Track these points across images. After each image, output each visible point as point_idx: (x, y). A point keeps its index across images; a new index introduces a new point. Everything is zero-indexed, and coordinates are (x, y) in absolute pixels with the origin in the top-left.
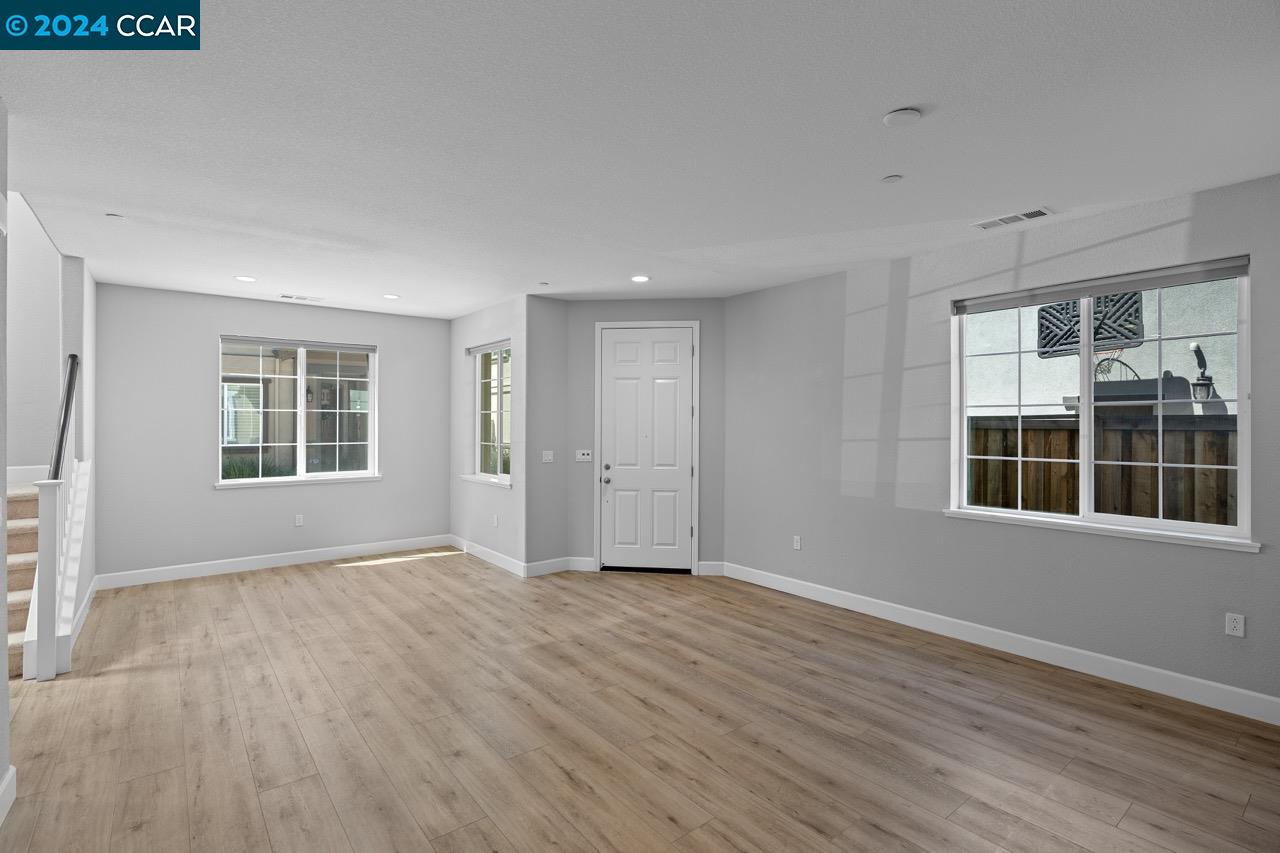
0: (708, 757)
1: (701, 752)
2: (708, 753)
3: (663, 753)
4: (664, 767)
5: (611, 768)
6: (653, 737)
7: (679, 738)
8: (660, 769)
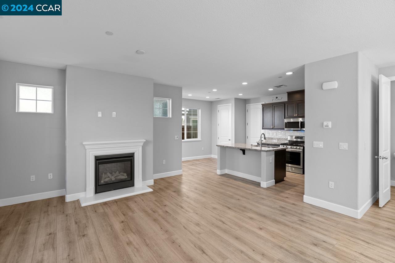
0: (184, 227)
1: (185, 228)
2: (184, 229)
3: (197, 229)
4: (198, 225)
5: (213, 224)
6: (200, 234)
7: (191, 233)
8: (199, 224)
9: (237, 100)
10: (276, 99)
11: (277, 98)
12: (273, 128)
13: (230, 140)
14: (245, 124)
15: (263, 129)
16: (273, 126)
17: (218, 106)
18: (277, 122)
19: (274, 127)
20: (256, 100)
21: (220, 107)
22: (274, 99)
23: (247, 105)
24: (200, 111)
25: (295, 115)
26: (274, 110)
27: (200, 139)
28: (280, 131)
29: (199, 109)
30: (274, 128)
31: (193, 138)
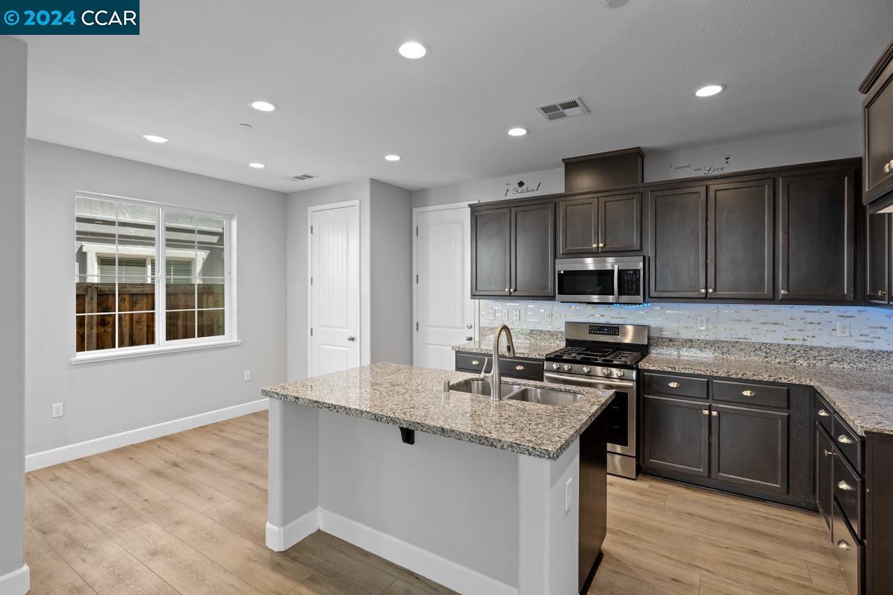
9: (377, 185)
10: (520, 189)
11: (521, 184)
12: (510, 295)
13: (353, 339)
14: (410, 279)
15: (473, 296)
16: (513, 287)
17: (310, 209)
18: (525, 271)
19: (515, 290)
20: (449, 192)
21: (317, 215)
22: (511, 188)
23: (415, 210)
24: (234, 224)
25: (595, 246)
26: (514, 228)
27: (235, 340)
28: (531, 305)
29: (231, 217)
30: (517, 293)
31: (201, 334)
